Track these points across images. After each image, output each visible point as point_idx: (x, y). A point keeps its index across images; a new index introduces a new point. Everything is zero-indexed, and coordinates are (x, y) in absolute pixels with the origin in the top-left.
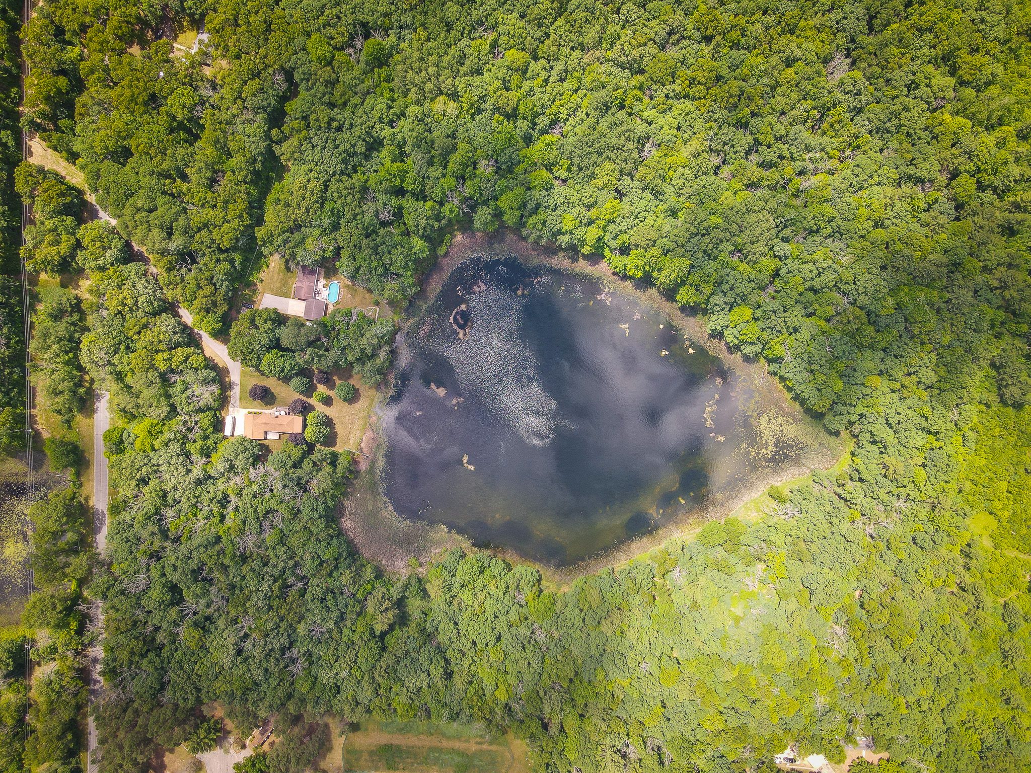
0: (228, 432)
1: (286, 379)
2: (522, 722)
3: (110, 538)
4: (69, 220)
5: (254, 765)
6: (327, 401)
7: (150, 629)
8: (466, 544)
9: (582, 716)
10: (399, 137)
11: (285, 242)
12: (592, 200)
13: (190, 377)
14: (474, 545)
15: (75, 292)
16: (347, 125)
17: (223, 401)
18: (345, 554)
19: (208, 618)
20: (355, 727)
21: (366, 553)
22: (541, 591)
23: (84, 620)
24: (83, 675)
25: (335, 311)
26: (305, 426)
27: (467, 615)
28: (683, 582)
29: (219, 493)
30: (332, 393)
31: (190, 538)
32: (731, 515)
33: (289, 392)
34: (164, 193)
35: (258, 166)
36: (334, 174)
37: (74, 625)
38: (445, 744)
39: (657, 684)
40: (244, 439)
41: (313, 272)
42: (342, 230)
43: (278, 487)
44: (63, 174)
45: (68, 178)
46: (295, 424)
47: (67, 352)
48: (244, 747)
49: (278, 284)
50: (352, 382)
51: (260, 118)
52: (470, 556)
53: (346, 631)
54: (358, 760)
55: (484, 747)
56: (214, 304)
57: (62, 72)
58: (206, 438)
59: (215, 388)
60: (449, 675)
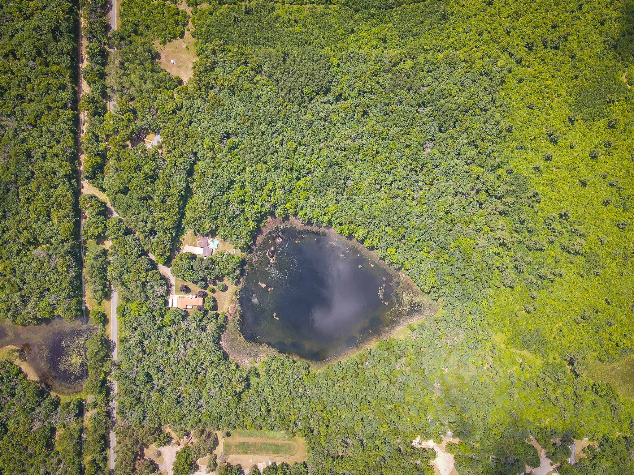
0: (170, 306)
1: (196, 283)
2: (301, 430)
3: (120, 354)
4: (102, 217)
5: (185, 452)
6: (213, 291)
7: (138, 393)
8: (276, 352)
9: (327, 426)
10: (243, 180)
11: (195, 225)
12: (325, 205)
13: (154, 283)
14: (279, 352)
15: (102, 246)
16: (220, 175)
17: (168, 292)
18: (222, 358)
19: (163, 388)
20: (228, 435)
21: (231, 357)
22: (309, 372)
23: (109, 390)
24: (108, 414)
25: (217, 253)
26: (204, 303)
27: (276, 383)
28: (369, 367)
29: (168, 333)
30: (216, 288)
31: (154, 353)
32: (392, 337)
33: (196, 288)
34: (143, 206)
35: (183, 193)
36: (215, 196)
37: (104, 393)
38: (269, 441)
39: (359, 412)
40: (177, 308)
41: (206, 236)
42: (219, 219)
43: (193, 330)
44: (97, 195)
45: (99, 197)
46: (199, 302)
47: (101, 273)
48: (179, 445)
49: (191, 241)
50: (224, 282)
51: (184, 173)
52: (278, 357)
53: (223, 392)
54: (230, 449)
55: (286, 442)
56: (165, 252)
57: (99, 155)
58: (161, 309)
59: (165, 288)
60: (269, 410)
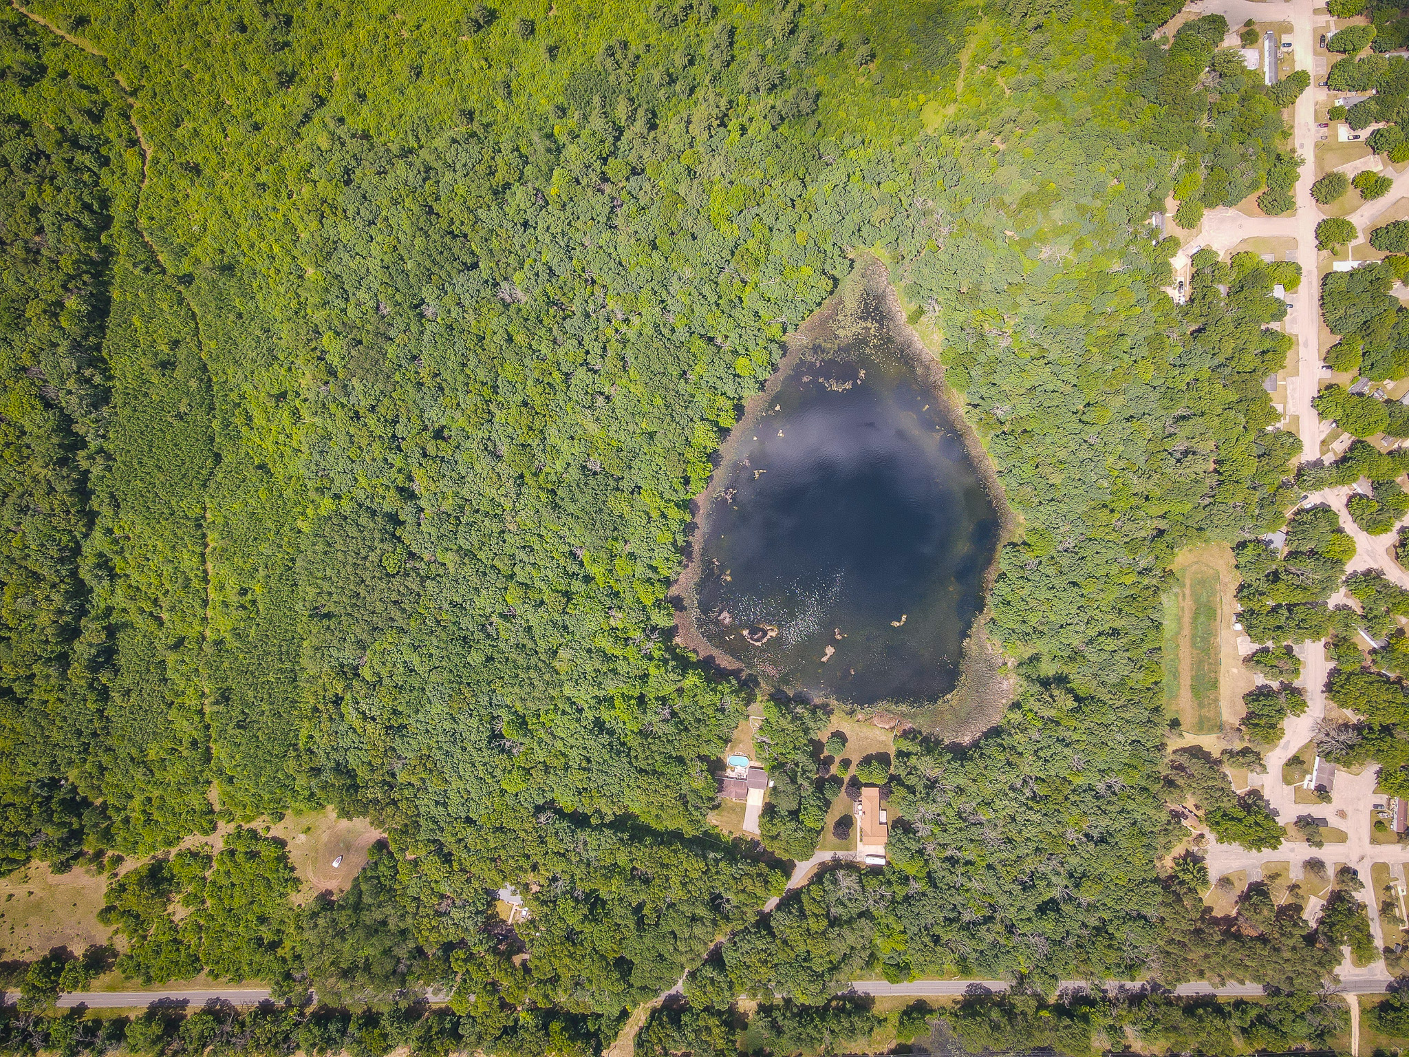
0: (882, 862)
1: (828, 803)
2: (1157, 558)
3: (995, 975)
4: (685, 1018)
5: (1218, 823)
6: (846, 763)
7: (1085, 932)
8: (981, 620)
9: (1147, 498)
10: (592, 702)
11: (697, 808)
12: (643, 516)
13: (832, 898)
15: (751, 1016)
16: (584, 753)
17: (851, 867)
18: (999, 740)
19: (1071, 876)
20: (1175, 724)
21: (996, 720)
22: (1024, 543)
23: (1080, 999)
24: (1136, 1000)
25: (758, 758)
26: (872, 785)
27: (1052, 618)
28: (1007, 407)
29: (944, 865)
30: (837, 760)
31: (991, 895)
32: (937, 358)
33: (840, 803)
34: (657, 925)
35: (625, 836)
36: (630, 763)
37: (1086, 1009)
38: (1186, 631)
39: (1110, 427)
40: (887, 845)
41: (721, 782)
42: (683, 754)
43: (935, 809)
44: (637, 1029)
45: (641, 1024)
46: (870, 795)
47: (812, 1020)
48: (1202, 836)
49: (733, 816)
50: (824, 740)
51: (581, 835)
52: (992, 614)
53: (1075, 737)
54: (1209, 720)
55: (1187, 592)
56: (760, 875)
57: (545, 1027)
58: (889, 883)
59: (840, 874)
60: (1115, 632)
